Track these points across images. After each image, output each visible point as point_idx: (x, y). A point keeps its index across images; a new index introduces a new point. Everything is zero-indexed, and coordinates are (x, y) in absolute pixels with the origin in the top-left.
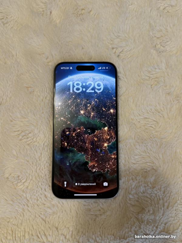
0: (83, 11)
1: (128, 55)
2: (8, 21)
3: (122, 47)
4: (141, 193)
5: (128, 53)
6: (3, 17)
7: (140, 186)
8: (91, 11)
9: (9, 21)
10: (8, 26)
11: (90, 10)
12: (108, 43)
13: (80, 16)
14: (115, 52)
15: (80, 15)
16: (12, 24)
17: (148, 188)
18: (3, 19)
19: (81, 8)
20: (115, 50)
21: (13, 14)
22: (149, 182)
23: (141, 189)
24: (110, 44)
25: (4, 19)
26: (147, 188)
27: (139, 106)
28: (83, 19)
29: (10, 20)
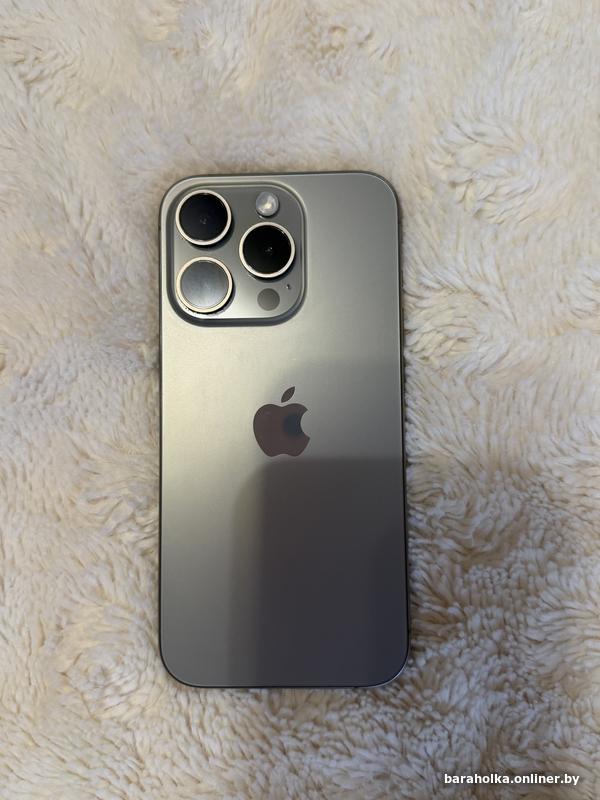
0: (337, 34)
1: (514, 212)
2: (42, 71)
3: (493, 177)
4: (556, 745)
5: (517, 202)
6: (22, 57)
7: (550, 720)
8: (369, 37)
9: (46, 72)
10: (46, 92)
11: (367, 32)
12: (436, 163)
13: (327, 56)
14: (464, 197)
15: (324, 51)
16: (59, 87)
17: (583, 732)
18: (22, 61)
19: (330, 22)
20: (461, 190)
21: (60, 44)
22: (587, 710)
23: (555, 730)
24: (442, 167)
25: (26, 62)
26: (578, 729)
27: (560, 418)
28: (339, 73)
29: (53, 71)
